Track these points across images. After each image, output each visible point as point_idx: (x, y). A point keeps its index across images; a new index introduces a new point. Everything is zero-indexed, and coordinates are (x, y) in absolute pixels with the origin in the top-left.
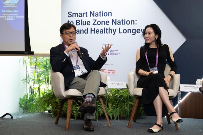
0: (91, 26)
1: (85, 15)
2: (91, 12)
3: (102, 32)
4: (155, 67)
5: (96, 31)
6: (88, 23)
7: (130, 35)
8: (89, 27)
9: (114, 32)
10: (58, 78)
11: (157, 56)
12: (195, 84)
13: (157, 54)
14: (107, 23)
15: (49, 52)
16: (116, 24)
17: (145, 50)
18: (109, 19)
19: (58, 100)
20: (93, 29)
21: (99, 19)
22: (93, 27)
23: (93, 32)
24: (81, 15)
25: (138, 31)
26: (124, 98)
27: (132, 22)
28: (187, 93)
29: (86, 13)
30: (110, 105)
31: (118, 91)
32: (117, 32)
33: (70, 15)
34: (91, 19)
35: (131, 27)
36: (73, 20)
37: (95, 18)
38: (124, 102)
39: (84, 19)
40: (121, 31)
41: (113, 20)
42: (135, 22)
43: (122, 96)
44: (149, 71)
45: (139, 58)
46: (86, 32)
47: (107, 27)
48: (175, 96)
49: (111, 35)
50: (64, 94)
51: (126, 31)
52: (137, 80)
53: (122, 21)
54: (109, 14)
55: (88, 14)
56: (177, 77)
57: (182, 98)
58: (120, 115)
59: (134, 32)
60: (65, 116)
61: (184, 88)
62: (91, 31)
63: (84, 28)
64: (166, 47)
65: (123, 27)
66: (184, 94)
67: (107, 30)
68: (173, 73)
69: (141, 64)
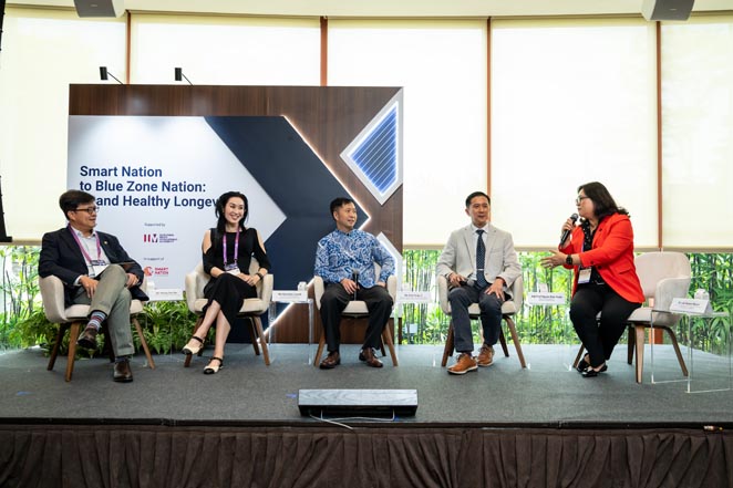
0: (124, 193)
1: (112, 172)
2: (124, 168)
3: (144, 202)
4: (233, 262)
5: (136, 202)
6: (119, 187)
7: (194, 208)
8: (121, 194)
9: (167, 204)
10: (52, 286)
11: (237, 245)
12: (296, 289)
13: (237, 241)
14: (154, 187)
16: (168, 189)
17: (218, 233)
18: (157, 180)
19: (57, 326)
20: (128, 198)
21: (139, 180)
22: (128, 194)
23: (127, 203)
24: (105, 173)
25: (208, 202)
26: (182, 317)
27: (198, 187)
28: (285, 305)
29: (115, 169)
30: (156, 329)
31: (172, 304)
32: (172, 202)
33: (85, 171)
34: (124, 180)
35: (196, 195)
36: (92, 180)
37: (131, 178)
38: (182, 323)
39: (112, 180)
40: (179, 202)
41: (164, 183)
42: (203, 188)
43: (177, 313)
44: (223, 270)
45: (209, 245)
46: (115, 202)
47: (153, 194)
48: (265, 310)
49: (160, 208)
50: (64, 314)
51: (186, 202)
52: (204, 283)
53: (180, 184)
54: (158, 172)
55: (119, 172)
56: (269, 279)
58: (173, 346)
59: (201, 204)
60: (66, 354)
61: (279, 296)
62: (125, 201)
63: (112, 195)
65: (181, 195)
66: (279, 306)
67: (153, 199)
68: (263, 271)
69: (212, 257)
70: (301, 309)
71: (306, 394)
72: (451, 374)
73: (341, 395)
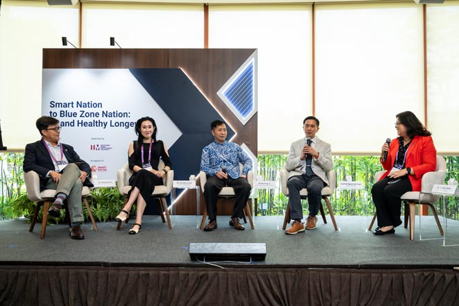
0: (78, 118)
1: (70, 105)
2: (78, 102)
3: (91, 125)
4: (148, 163)
5: (85, 124)
6: (75, 114)
7: (123, 128)
8: (76, 119)
9: (105, 126)
10: (32, 177)
11: (150, 151)
12: (189, 180)
13: (150, 149)
14: (97, 115)
15: (24, 147)
16: (106, 116)
17: (139, 144)
18: (99, 110)
19: (35, 203)
20: (80, 122)
21: (87, 110)
22: (80, 120)
23: (80, 125)
24: (66, 105)
25: (131, 124)
26: (115, 198)
27: (125, 115)
28: (182, 190)
29: (72, 103)
30: (99, 206)
31: (109, 189)
32: (109, 124)
33: (53, 104)
34: (78, 110)
35: (124, 120)
36: (57, 110)
37: (83, 109)
38: (115, 202)
39: (70, 110)
40: (113, 124)
41: (103, 112)
42: (129, 115)
43: (112, 195)
44: (141, 167)
45: (132, 151)
46: (72, 124)
47: (96, 119)
48: (168, 193)
49: (101, 128)
50: (39, 196)
51: (118, 124)
52: (129, 176)
53: (114, 113)
54: (100, 105)
55: (75, 105)
56: (171, 173)
57: (177, 196)
58: (110, 217)
59: (127, 125)
60: (40, 221)
61: (178, 184)
62: (78, 123)
63: (70, 120)
64: (161, 143)
65: (114, 120)
66: (178, 191)
67: (97, 122)
68: (167, 168)
69: (134, 159)
70: (192, 192)
71: (194, 246)
72: (287, 234)
73: (217, 246)
